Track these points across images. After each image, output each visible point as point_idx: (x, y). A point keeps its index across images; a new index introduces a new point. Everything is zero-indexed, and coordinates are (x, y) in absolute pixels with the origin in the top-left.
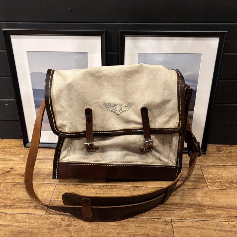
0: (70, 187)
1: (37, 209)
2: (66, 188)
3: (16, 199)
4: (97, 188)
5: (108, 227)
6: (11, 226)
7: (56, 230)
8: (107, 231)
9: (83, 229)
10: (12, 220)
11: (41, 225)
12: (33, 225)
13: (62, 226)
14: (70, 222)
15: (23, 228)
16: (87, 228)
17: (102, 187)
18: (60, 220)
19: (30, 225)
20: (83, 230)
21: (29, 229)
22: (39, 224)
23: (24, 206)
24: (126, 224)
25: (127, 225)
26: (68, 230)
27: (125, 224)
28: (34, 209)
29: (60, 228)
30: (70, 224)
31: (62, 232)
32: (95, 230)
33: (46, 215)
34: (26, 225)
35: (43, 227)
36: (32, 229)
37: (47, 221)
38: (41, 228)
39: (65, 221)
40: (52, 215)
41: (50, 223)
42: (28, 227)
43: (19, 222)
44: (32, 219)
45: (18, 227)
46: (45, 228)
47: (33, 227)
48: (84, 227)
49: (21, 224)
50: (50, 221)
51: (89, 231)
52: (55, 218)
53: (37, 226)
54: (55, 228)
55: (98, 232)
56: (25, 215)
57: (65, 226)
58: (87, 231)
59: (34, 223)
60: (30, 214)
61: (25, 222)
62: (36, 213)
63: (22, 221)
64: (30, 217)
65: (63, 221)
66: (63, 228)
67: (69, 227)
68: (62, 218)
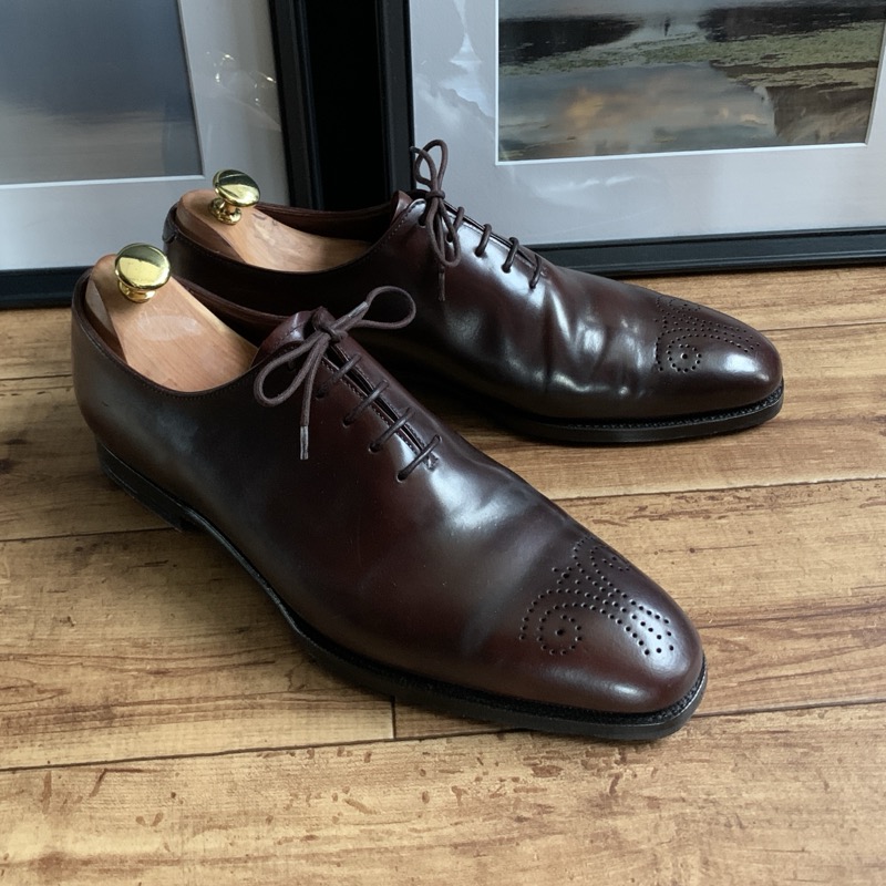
1: (311, 707)
3: (131, 652)
4: (673, 514)
6: (166, 862)
7: (527, 848)
9: (723, 820)
10: (158, 818)
11: (397, 828)
12: (337, 839)
13: (553, 817)
14: (599, 776)
15: (270, 863)
16: (748, 806)
17: (705, 504)
18: (525, 774)
19: (311, 837)
20: (728, 825)
21: (323, 870)
22: (377, 818)
26: (619, 847)
28: (291, 709)
29: (554, 834)
30: (608, 790)
31: (581, 861)
32: (815, 818)
33: (407, 749)
34: (284, 845)
35: (416, 843)
36: (339, 865)
37: (433, 794)
38: (411, 848)
39: (562, 773)
40: (444, 741)
41: (460, 803)
42: (306, 851)
43: (220, 827)
44: (308, 788)
45: (228, 860)
46: (437, 850)
47: (347, 851)
48: (729, 804)
49: (240, 842)
50: (452, 793)
51: (778, 827)
52: (482, 764)
53: (372, 839)
54: (510, 840)
55: (845, 826)
56: (243, 767)
57: (578, 811)
58: (758, 828)
59: (342, 820)
60: (279, 754)
61: (269, 821)
62: (323, 742)
63: (239, 814)
64: (289, 775)
65: (551, 778)
66: (575, 831)
67: (615, 819)
68: (529, 758)
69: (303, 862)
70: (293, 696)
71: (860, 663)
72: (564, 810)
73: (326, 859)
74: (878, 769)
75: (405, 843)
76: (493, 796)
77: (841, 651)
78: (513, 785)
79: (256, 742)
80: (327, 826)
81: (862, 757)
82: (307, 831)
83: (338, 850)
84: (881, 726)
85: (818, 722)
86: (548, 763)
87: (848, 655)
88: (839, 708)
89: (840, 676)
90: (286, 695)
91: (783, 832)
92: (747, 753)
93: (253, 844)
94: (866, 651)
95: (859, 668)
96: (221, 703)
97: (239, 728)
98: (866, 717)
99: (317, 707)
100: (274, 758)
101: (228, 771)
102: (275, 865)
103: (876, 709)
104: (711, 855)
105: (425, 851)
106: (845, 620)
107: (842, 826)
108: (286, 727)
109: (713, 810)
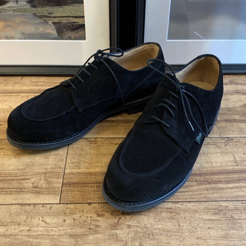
0: (99, 143)
1: (38, 193)
2: (90, 146)
5: (200, 225)
7: (91, 237)
8: (199, 233)
9: (148, 233)
11: (55, 229)
12: (37, 231)
13: (99, 229)
14: (115, 218)
15: (17, 237)
16: (156, 229)
18: (94, 216)
19: (30, 230)
21: (31, 240)
22: (50, 226)
23: (8, 188)
24: (234, 216)
25: (236, 217)
26: (117, 239)
27: (232, 217)
28: (32, 193)
29: (99, 233)
30: (117, 222)
31: (105, 242)
32: (174, 234)
33: (62, 206)
34: (22, 232)
35: (59, 234)
36: (36, 239)
37: (67, 219)
38: (57, 235)
39: (105, 216)
40: (73, 205)
41: (74, 223)
42: (28, 234)
43: (5, 226)
44: (32, 216)
45: (4, 235)
46: (65, 236)
47: (39, 235)
48: (150, 228)
49: (9, 230)
50: (72, 220)
51: (163, 236)
52: (82, 212)
53: (47, 232)
54: (86, 235)
55: (182, 237)
56: (15, 208)
57: (107, 228)
58: (157, 236)
59: (40, 226)
60: (26, 206)
61: (19, 225)
62: (39, 203)
63: (11, 222)
64: (27, 212)
65: (101, 217)
66: (105, 233)
67: (117, 231)
68: (96, 211)
69: (26, 237)
70: (33, 189)
71: (196, 190)
72: (103, 227)
73: (33, 237)
74: (195, 221)
75: (56, 233)
76: (84, 222)
77: (191, 186)
78: (90, 219)
79: (20, 202)
80: (35, 227)
81: (191, 217)
82: (29, 228)
83: (36, 234)
84: (198, 208)
85: (180, 206)
86: (101, 213)
87: (193, 187)
88: (187, 202)
89: (190, 193)
90: (31, 189)
91: (164, 237)
92: (158, 214)
93: (13, 231)
94: (198, 187)
95: (195, 191)
96: (12, 190)
97: (16, 197)
98: (194, 206)
99: (39, 193)
100: (24, 207)
101: (10, 210)
102: (18, 237)
103: (198, 203)
104: (142, 242)
105: (61, 236)
106: (194, 177)
107: (181, 237)
108: (29, 198)
109: (145, 230)
